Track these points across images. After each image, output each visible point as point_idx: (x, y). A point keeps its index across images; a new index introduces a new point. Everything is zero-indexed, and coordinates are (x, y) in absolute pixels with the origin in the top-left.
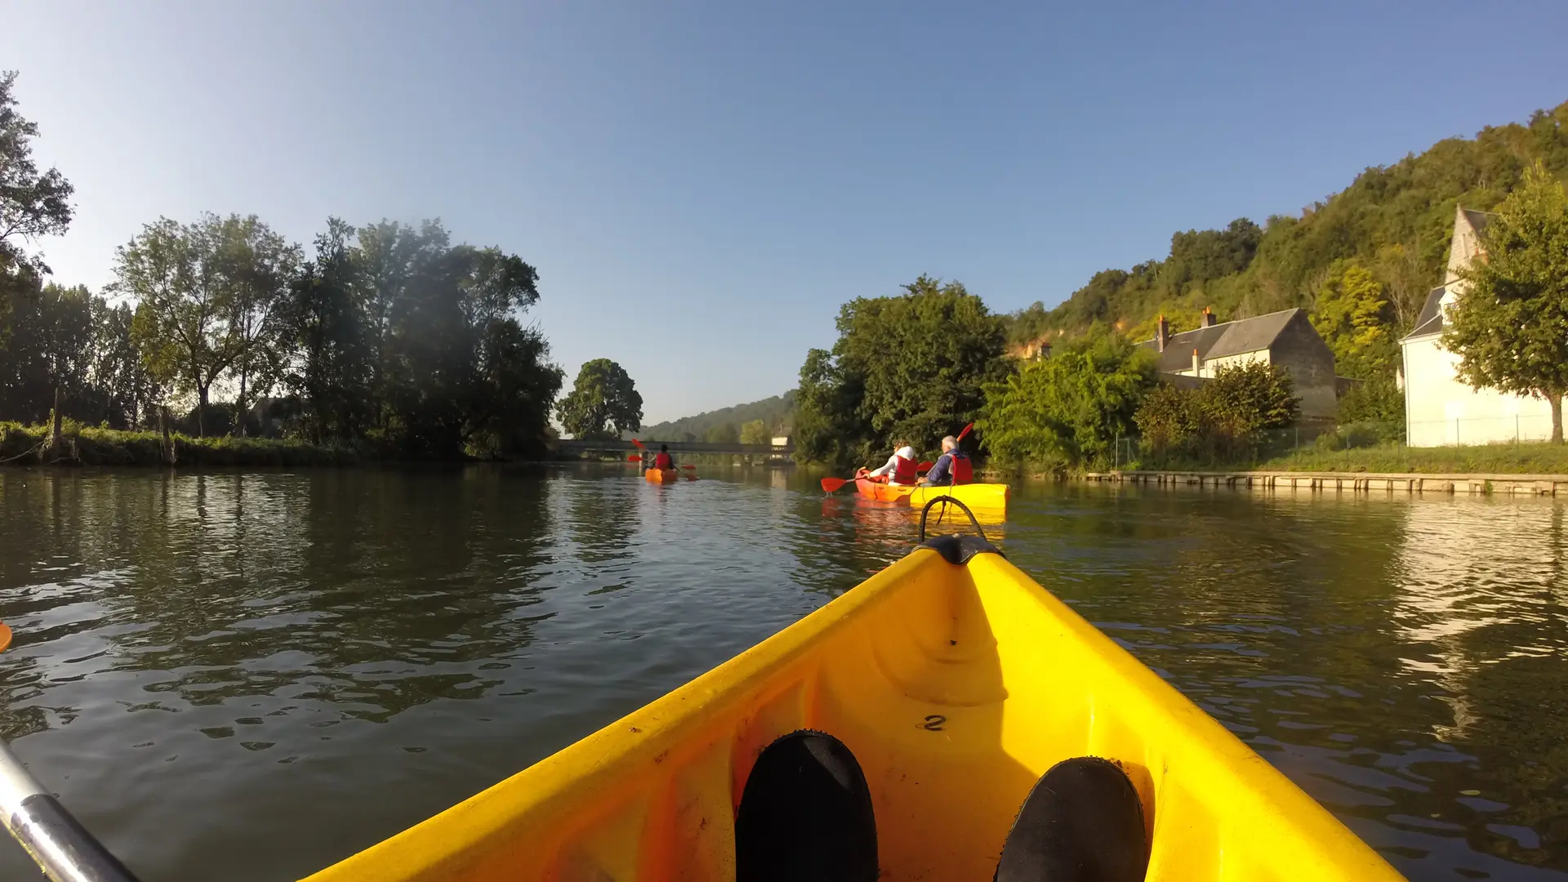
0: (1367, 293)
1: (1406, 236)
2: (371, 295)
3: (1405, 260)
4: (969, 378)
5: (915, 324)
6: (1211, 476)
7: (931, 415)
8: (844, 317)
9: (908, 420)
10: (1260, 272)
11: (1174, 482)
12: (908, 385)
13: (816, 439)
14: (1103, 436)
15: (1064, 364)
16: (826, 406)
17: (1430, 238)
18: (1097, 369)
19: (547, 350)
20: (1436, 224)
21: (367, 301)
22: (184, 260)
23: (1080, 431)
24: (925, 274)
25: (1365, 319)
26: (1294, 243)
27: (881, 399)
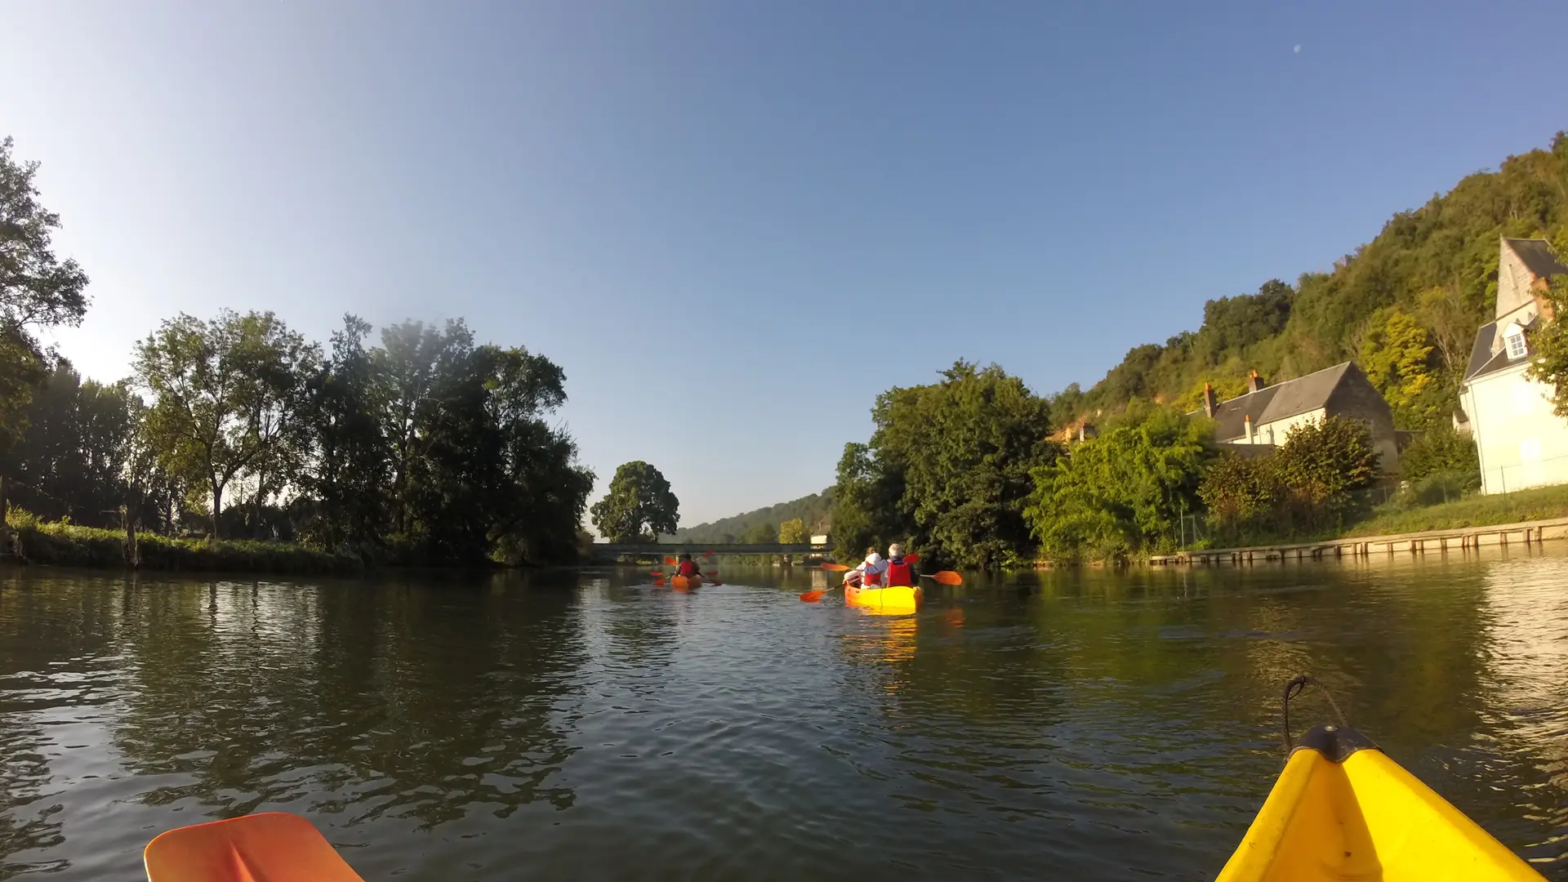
0: (1412, 340)
1: (1444, 277)
2: (395, 396)
3: (1446, 303)
4: (1015, 463)
5: (956, 410)
6: (1293, 549)
7: (976, 506)
8: (880, 409)
9: (953, 512)
10: (1296, 333)
11: (1251, 559)
12: (951, 475)
13: (856, 536)
14: (1165, 516)
15: (1118, 441)
16: (865, 501)
17: (1469, 276)
18: (1154, 444)
19: (575, 452)
20: (1474, 260)
21: (390, 402)
22: (202, 356)
23: (1140, 512)
24: (962, 359)
25: (1412, 367)
26: (1329, 299)
27: (923, 491)
